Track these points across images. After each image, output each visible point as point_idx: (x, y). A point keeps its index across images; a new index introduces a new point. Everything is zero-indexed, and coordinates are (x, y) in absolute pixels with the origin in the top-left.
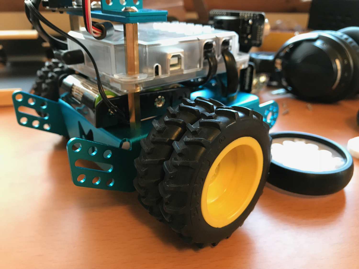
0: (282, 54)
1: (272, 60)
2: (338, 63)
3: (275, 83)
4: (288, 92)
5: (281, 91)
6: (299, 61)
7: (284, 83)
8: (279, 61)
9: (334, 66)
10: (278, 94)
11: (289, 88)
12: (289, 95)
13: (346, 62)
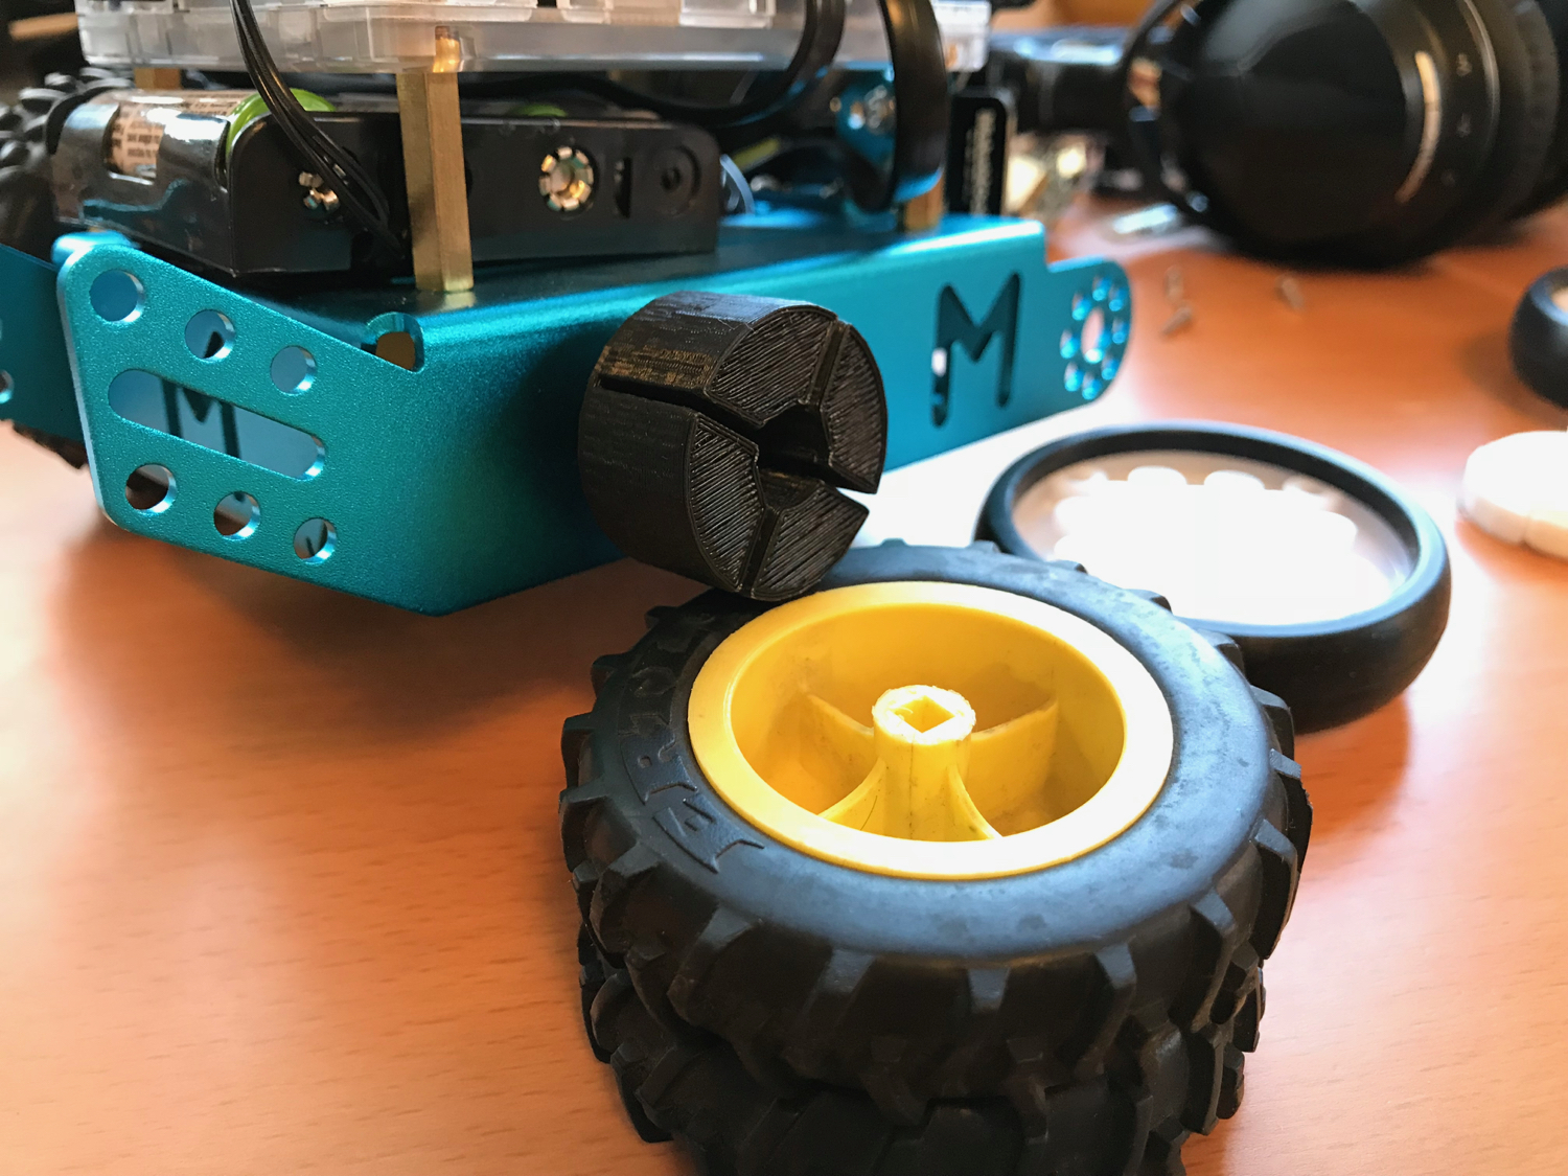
0: (1162, 34)
1: (1112, 66)
2: (1427, 76)
3: (1128, 180)
4: (1189, 218)
5: (1160, 216)
6: (1242, 68)
7: (1174, 179)
8: (1146, 69)
9: (1408, 87)
10: (1145, 233)
11: (1197, 203)
12: (1196, 237)
13: (1464, 65)
